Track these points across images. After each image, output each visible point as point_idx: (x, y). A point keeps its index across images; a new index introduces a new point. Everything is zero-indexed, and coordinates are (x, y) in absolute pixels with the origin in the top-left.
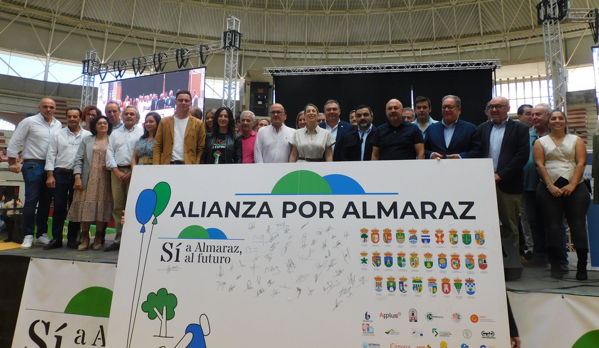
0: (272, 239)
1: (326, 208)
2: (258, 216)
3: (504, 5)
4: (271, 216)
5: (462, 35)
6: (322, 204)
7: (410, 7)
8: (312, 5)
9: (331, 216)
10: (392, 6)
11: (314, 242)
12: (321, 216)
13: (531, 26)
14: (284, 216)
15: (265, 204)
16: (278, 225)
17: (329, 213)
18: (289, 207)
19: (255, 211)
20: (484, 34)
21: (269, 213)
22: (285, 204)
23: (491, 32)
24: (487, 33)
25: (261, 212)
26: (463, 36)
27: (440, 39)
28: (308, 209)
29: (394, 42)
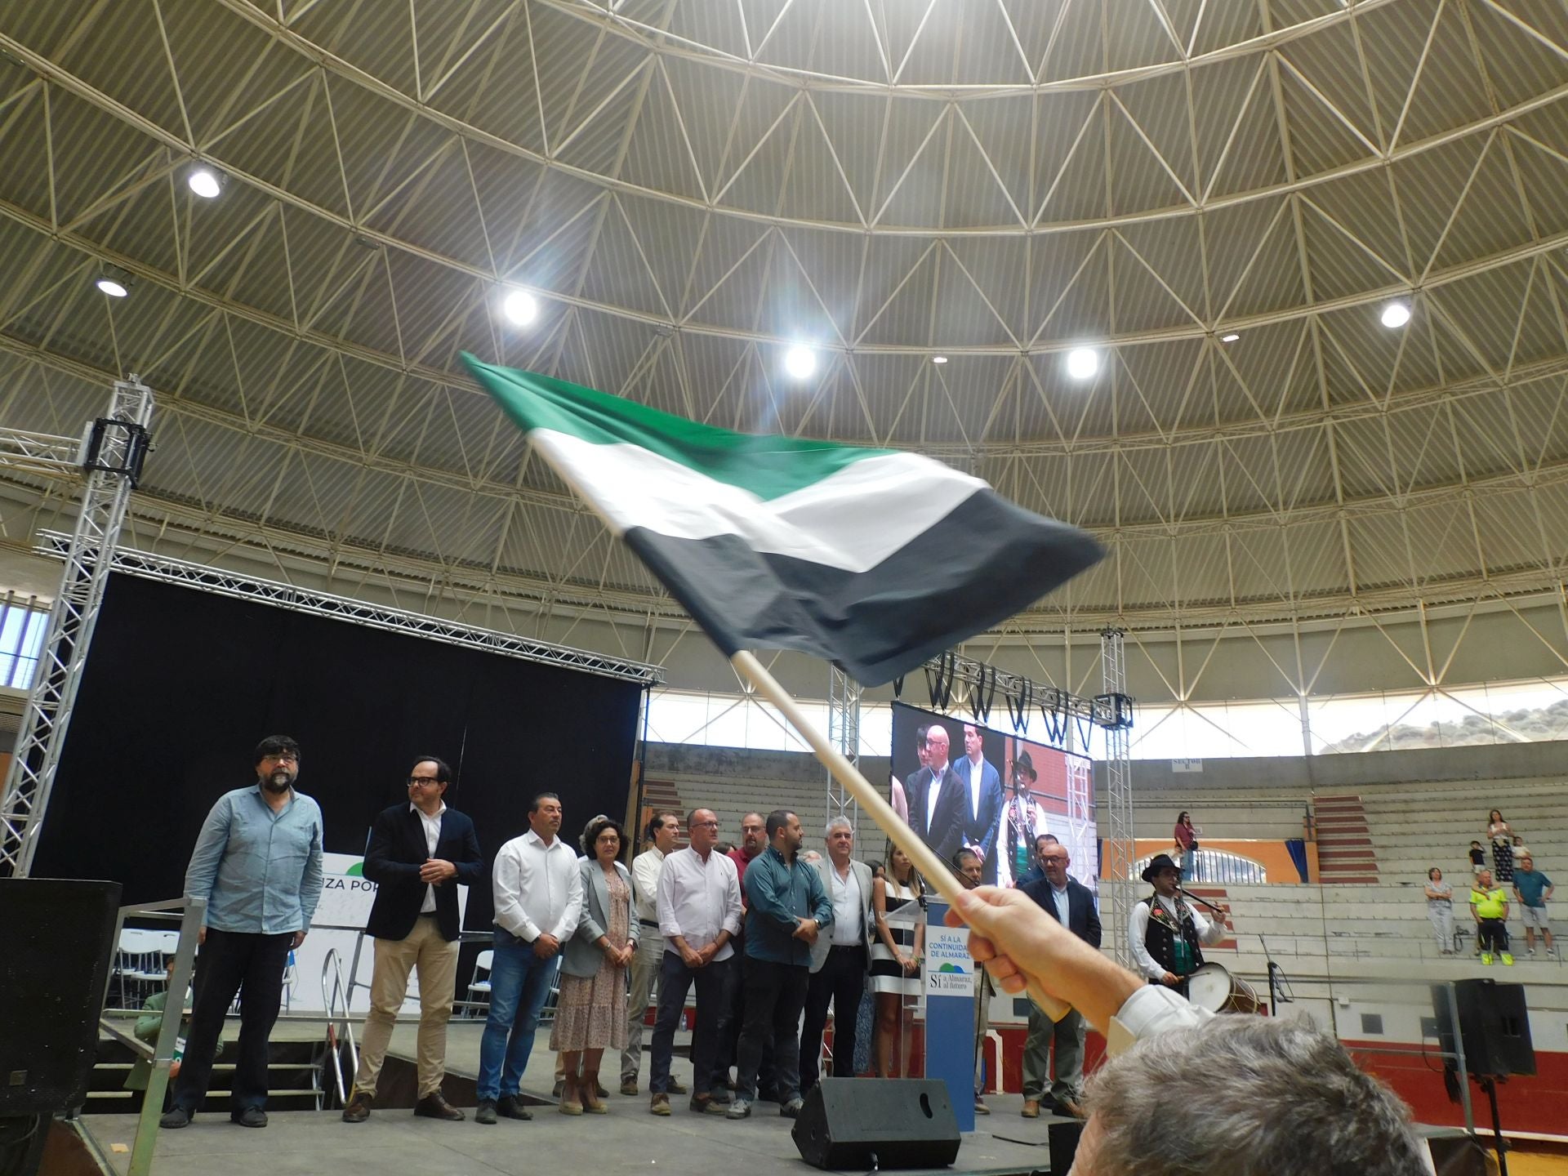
3: (577, 527)
7: (373, 457)
8: (63, 339)
10: (306, 433)
13: (598, 584)
15: (341, 881)
18: (356, 884)
19: (334, 884)
20: (498, 569)
22: (353, 882)
23: (513, 570)
24: (505, 569)
27: (394, 550)
29: (274, 523)
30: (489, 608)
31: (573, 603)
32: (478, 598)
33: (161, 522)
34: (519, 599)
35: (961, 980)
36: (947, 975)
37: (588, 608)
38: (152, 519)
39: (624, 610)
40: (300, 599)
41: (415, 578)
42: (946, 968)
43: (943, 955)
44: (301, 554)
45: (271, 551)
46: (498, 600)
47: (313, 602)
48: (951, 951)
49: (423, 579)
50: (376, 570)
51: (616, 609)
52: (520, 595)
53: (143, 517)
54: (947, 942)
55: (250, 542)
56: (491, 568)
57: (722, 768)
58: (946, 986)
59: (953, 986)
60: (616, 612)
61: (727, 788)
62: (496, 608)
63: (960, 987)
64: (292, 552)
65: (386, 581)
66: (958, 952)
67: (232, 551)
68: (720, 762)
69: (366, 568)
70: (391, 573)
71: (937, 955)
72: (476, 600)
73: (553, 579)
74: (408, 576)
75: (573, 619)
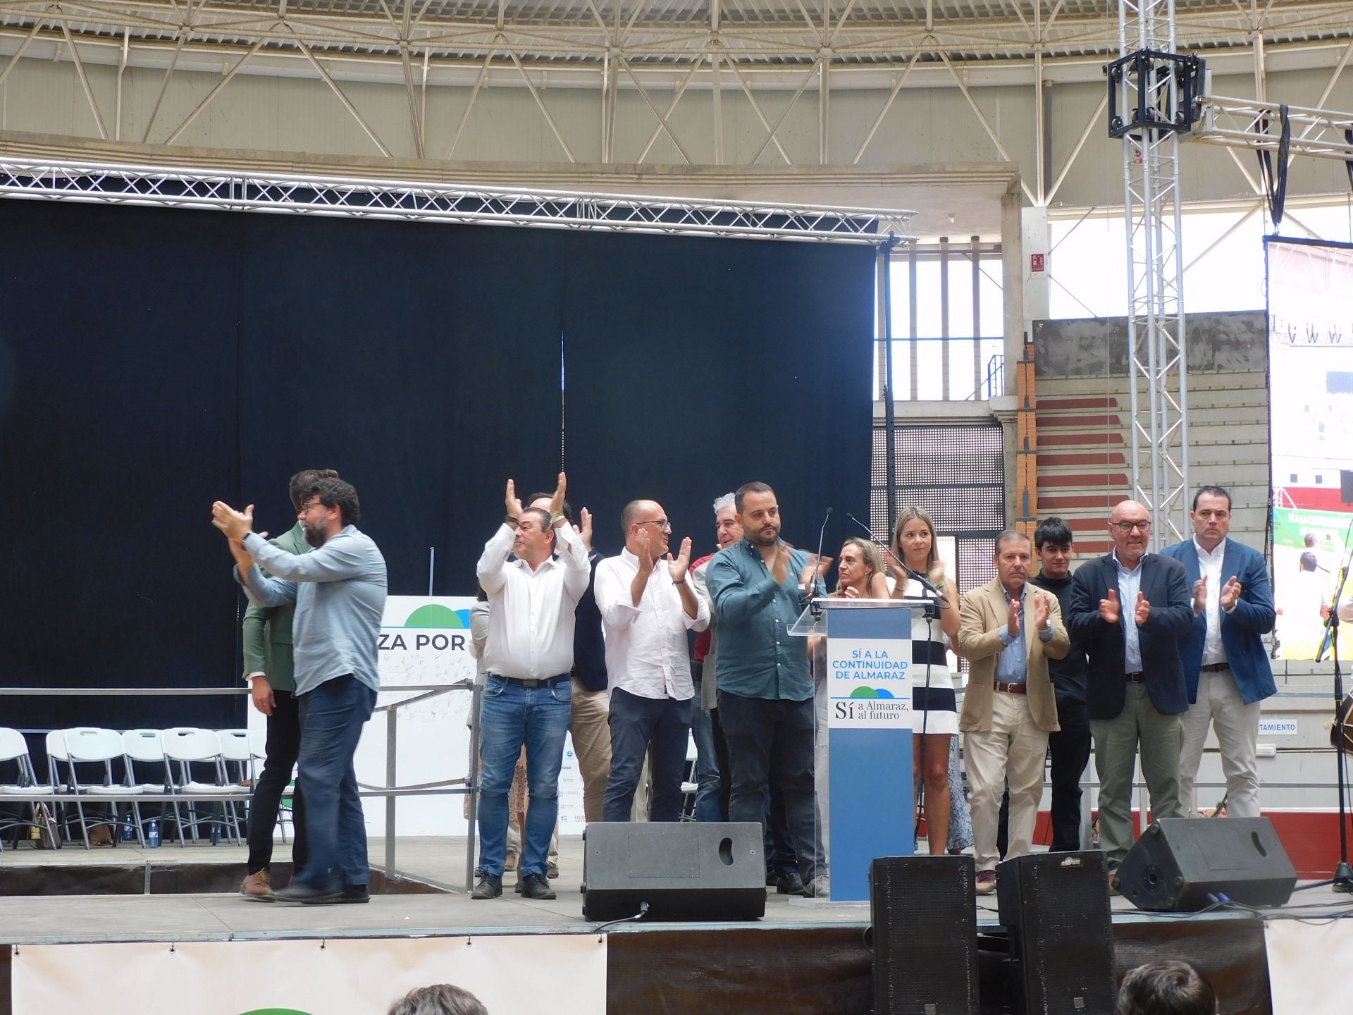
0: (407, 670)
1: (458, 641)
2: (393, 648)
4: (405, 648)
5: (642, 11)
6: (454, 637)
9: (462, 649)
11: (446, 672)
12: (453, 649)
14: (418, 648)
15: (399, 637)
16: (412, 657)
17: (460, 645)
18: (423, 640)
19: (389, 643)
20: (723, 17)
21: (403, 645)
22: (418, 637)
23: (752, 15)
24: (736, 16)
25: (395, 645)
26: (648, 18)
28: (441, 642)
30: (717, 95)
31: (882, 60)
32: (695, 79)
33: (120, 36)
34: (776, 70)
35: (889, 707)
36: (865, 702)
37: (913, 66)
38: (104, 35)
39: (987, 58)
40: (253, 191)
41: (574, 61)
42: (860, 693)
43: (857, 675)
44: (362, 52)
45: (306, 55)
46: (733, 78)
47: (275, 193)
48: (871, 671)
49: (589, 61)
50: (498, 59)
51: (972, 58)
52: (777, 61)
53: (89, 34)
54: (863, 659)
55: (272, 47)
56: (709, 19)
57: (1221, 357)
58: (861, 717)
59: (873, 716)
60: (971, 66)
61: (1227, 397)
62: (732, 94)
63: (889, 716)
64: (347, 51)
65: (515, 75)
66: (883, 671)
67: (244, 68)
68: (1216, 346)
69: (481, 58)
70: (527, 60)
71: (846, 675)
72: (692, 84)
73: (817, 19)
74: (559, 61)
75: (886, 91)
